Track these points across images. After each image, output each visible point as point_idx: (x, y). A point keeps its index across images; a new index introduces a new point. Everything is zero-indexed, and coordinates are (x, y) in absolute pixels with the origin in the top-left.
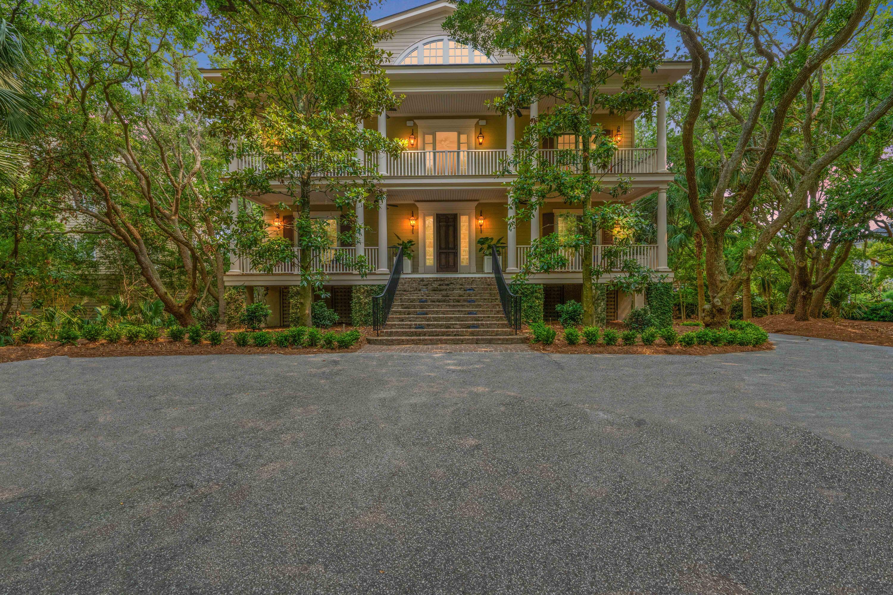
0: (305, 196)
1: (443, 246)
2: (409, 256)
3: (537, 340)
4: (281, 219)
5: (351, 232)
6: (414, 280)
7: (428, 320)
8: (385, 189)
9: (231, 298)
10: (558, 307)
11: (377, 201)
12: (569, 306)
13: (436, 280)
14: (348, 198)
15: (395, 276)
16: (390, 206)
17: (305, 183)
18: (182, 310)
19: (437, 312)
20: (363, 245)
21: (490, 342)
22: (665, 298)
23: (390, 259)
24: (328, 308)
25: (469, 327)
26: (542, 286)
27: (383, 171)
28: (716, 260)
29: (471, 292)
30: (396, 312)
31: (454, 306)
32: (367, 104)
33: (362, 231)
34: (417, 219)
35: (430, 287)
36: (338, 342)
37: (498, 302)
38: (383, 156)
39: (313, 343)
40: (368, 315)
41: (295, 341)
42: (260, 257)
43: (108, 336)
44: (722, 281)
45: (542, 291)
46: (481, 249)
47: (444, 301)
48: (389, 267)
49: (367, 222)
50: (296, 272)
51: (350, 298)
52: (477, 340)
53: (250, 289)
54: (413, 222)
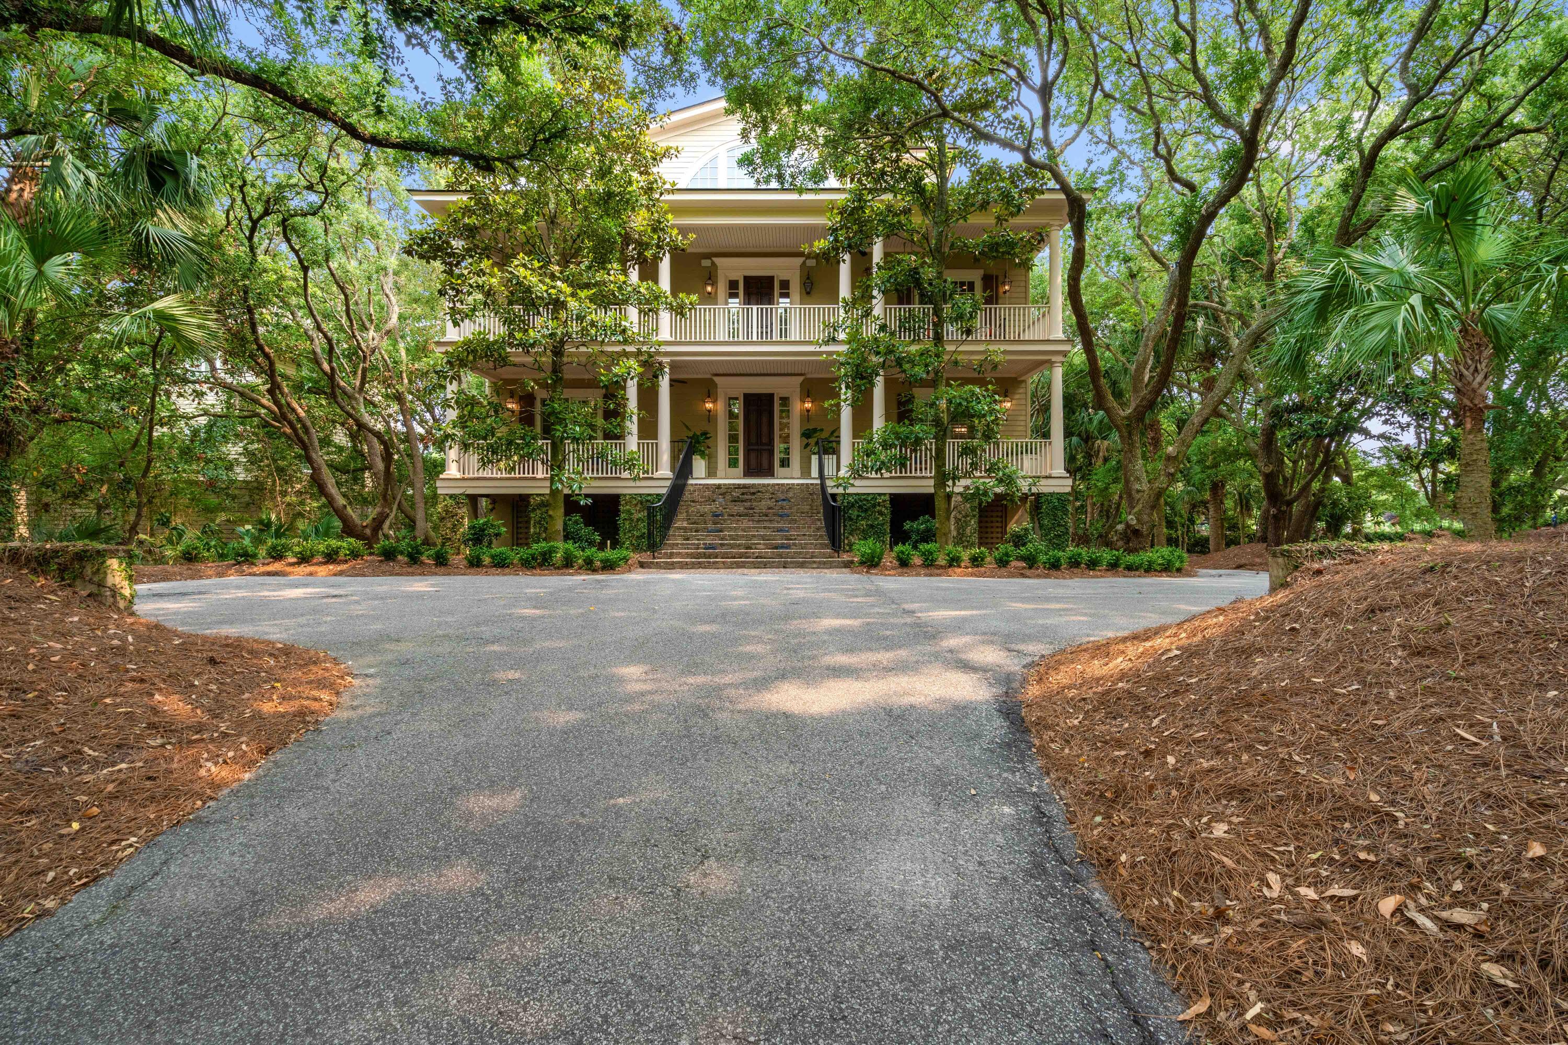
0: (556, 369)
1: (753, 440)
2: (702, 454)
3: (862, 563)
4: (517, 398)
5: (619, 419)
6: (707, 486)
7: (722, 539)
8: (666, 360)
9: (447, 512)
10: (907, 525)
11: (656, 377)
12: (919, 525)
13: (739, 487)
14: (616, 375)
15: (680, 482)
16: (673, 382)
17: (558, 351)
18: (368, 532)
19: (736, 529)
20: (635, 438)
21: (802, 565)
22: (1060, 513)
23: (674, 458)
24: (586, 525)
25: (776, 548)
26: (887, 498)
27: (665, 334)
28: (1130, 461)
29: (785, 503)
30: (679, 528)
31: (759, 521)
32: (642, 245)
33: (635, 418)
34: (714, 402)
35: (728, 497)
36: (602, 561)
37: (821, 516)
38: (665, 317)
39: (568, 563)
40: (642, 536)
41: (545, 560)
42: (493, 453)
43: (300, 553)
44: (1138, 491)
45: (888, 504)
46: (807, 445)
47: (746, 515)
48: (672, 469)
49: (641, 406)
50: (540, 475)
51: (617, 512)
52: (785, 563)
53: (473, 499)
54: (709, 406)
